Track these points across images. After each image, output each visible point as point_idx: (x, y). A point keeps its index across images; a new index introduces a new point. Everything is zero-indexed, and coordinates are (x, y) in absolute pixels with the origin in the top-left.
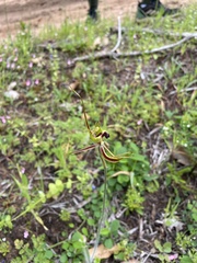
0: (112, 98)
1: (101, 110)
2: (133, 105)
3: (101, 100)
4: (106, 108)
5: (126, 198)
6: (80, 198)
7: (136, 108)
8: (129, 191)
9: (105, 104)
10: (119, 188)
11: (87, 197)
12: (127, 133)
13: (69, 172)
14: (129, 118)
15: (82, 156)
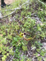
0: (7, 28)
1: (5, 32)
2: (13, 27)
3: (4, 29)
4: (6, 31)
5: (23, 49)
6: (12, 56)
7: (13, 28)
8: (22, 47)
9: (5, 30)
10: (20, 48)
11: (13, 55)
12: (14, 34)
13: (5, 52)
14: (13, 31)
15: (6, 46)
